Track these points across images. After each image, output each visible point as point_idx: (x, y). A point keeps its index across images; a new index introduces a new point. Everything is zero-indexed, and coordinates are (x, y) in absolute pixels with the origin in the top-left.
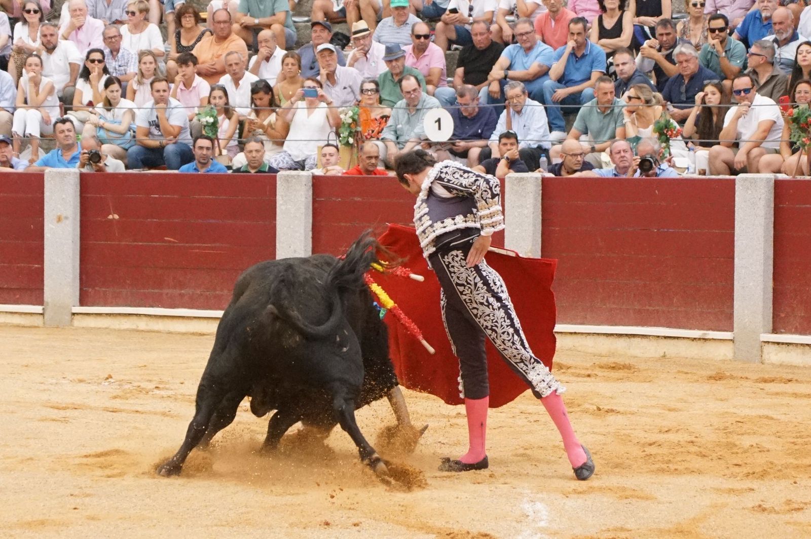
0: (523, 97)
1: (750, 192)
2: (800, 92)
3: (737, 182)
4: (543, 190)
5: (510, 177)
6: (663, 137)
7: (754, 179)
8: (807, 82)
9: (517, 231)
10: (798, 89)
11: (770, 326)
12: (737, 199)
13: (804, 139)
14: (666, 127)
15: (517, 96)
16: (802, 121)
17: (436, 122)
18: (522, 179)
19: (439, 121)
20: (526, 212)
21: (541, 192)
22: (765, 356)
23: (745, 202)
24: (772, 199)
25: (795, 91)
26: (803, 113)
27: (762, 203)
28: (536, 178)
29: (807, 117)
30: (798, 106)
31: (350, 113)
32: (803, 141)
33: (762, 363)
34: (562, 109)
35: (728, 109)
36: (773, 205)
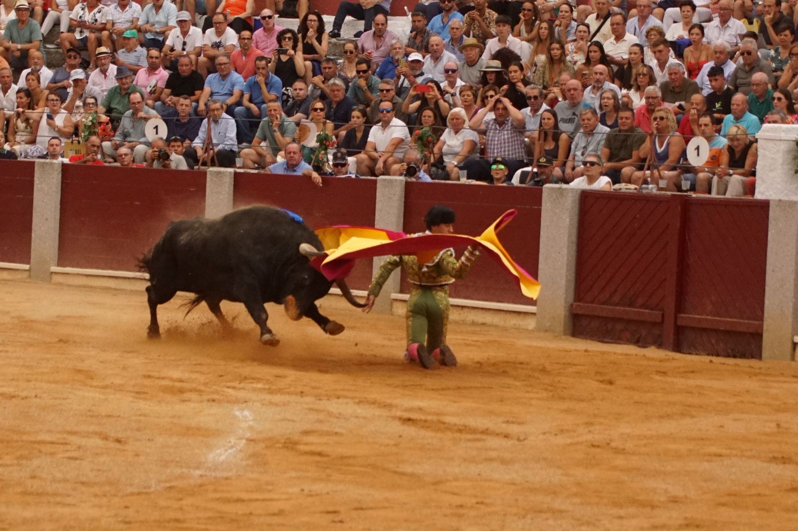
0: (221, 110)
1: (387, 189)
2: (425, 116)
3: (378, 181)
4: (234, 181)
5: (210, 171)
6: (324, 147)
7: (390, 180)
8: (431, 109)
9: (214, 211)
10: (424, 114)
11: (398, 287)
12: (377, 194)
13: (426, 153)
14: (325, 139)
15: (218, 109)
16: (425, 139)
17: (154, 128)
18: (220, 173)
19: (156, 127)
20: (221, 197)
21: (233, 183)
22: (394, 310)
23: (384, 196)
24: (403, 195)
25: (421, 115)
26: (425, 133)
27: (396, 198)
28: (230, 172)
29: (428, 137)
30: (422, 128)
31: (91, 118)
32: (425, 155)
33: (392, 314)
34: (249, 121)
35: (371, 127)
36: (403, 200)
